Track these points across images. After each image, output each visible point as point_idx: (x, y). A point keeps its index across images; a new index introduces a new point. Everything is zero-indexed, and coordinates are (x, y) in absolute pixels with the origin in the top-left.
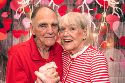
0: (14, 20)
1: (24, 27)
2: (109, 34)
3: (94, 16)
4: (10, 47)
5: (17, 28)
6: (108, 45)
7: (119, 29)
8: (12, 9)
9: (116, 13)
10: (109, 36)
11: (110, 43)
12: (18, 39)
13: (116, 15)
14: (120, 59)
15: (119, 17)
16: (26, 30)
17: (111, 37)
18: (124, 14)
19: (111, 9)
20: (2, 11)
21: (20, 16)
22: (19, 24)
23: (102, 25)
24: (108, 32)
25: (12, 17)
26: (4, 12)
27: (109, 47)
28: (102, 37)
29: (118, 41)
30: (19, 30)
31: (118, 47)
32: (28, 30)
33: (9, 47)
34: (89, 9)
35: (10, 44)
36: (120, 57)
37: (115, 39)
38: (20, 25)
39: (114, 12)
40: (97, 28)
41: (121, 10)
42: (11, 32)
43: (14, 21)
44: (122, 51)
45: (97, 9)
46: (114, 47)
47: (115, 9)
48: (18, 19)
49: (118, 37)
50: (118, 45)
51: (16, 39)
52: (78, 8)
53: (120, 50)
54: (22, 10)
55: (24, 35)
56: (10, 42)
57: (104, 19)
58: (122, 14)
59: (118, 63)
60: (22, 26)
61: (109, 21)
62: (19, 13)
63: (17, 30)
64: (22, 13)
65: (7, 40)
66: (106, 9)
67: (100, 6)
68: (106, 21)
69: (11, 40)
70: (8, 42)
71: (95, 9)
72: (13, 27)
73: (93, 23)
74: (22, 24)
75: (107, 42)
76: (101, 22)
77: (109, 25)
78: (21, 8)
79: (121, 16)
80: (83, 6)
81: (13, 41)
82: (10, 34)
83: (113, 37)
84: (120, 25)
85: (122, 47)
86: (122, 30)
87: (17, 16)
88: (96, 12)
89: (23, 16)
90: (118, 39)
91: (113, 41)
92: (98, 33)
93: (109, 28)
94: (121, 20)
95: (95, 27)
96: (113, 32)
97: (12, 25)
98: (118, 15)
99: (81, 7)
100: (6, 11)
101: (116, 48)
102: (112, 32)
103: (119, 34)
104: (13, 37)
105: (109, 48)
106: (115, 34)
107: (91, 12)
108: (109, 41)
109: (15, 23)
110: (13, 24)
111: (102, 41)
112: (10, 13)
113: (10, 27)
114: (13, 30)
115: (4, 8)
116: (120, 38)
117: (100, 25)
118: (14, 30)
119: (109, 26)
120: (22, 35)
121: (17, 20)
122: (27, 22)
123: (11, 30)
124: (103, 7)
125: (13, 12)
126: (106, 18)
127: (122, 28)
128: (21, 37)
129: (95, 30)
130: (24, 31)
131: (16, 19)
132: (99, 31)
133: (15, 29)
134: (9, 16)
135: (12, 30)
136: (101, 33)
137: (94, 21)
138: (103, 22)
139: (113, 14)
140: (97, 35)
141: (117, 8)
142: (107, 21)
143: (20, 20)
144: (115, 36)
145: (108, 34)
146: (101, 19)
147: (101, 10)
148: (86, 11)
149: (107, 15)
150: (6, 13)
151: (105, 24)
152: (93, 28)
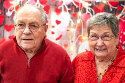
4: (2, 39)
5: (8, 23)
6: (84, 38)
8: (5, 8)
9: (89, 12)
12: (9, 32)
13: (89, 14)
21: (11, 14)
23: (78, 21)
24: (84, 28)
25: (5, 14)
27: (84, 40)
28: (78, 32)
30: (10, 25)
34: (68, 9)
35: (2, 36)
38: (11, 21)
40: (74, 24)
41: (93, 11)
45: (74, 9)
47: (88, 10)
51: (7, 32)
52: (59, 7)
54: (13, 9)
57: (79, 17)
58: (94, 14)
62: (11, 11)
63: (8, 25)
64: (13, 11)
66: (81, 9)
67: (76, 6)
68: (81, 19)
71: (72, 9)
72: (5, 22)
73: (71, 20)
74: (13, 20)
75: (82, 36)
76: (77, 19)
78: (12, 7)
80: (62, 6)
82: (2, 28)
87: (9, 14)
88: (73, 11)
93: (84, 24)
95: (72, 23)
98: (91, 14)
99: (61, 8)
104: (5, 31)
107: (69, 11)
108: (84, 35)
109: (7, 19)
110: (5, 20)
111: (79, 35)
112: (3, 11)
113: (3, 23)
117: (76, 21)
118: (6, 25)
120: (12, 29)
124: (78, 8)
125: (6, 10)
126: (81, 16)
128: (11, 31)
129: (72, 26)
131: (7, 16)
132: (76, 27)
135: (4, 25)
136: (78, 28)
137: (72, 18)
138: (79, 19)
139: (86, 13)
140: (75, 30)
141: (90, 8)
146: (77, 17)
147: (77, 10)
148: (65, 10)
149: (82, 13)
151: (80, 21)
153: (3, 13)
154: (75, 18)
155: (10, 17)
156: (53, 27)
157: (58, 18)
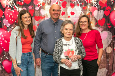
1: (41, 14)
3: (82, 8)
5: (37, 15)
7: (97, 15)
8: (35, 4)
10: (92, 19)
11: (92, 23)
13: (96, 7)
15: (97, 8)
16: (42, 16)
18: (100, 6)
19: (92, 3)
20: (29, 5)
21: (39, 8)
22: (38, 12)
24: (91, 17)
26: (30, 5)
29: (97, 22)
31: (97, 26)
32: (43, 16)
34: (79, 4)
37: (95, 21)
39: (94, 5)
41: (98, 4)
42: (34, 17)
45: (84, 3)
46: (95, 26)
47: (95, 3)
48: (38, 10)
49: (97, 20)
51: (37, 21)
52: (73, 3)
53: (98, 28)
54: (40, 5)
55: (41, 19)
58: (99, 6)
61: (92, 11)
62: (38, 6)
64: (40, 6)
66: (89, 4)
67: (85, 2)
68: (89, 11)
71: (83, 4)
73: (82, 12)
74: (40, 12)
78: (40, 3)
79: (98, 7)
80: (76, 2)
81: (35, 23)
83: (94, 20)
84: (98, 12)
85: (99, 26)
86: (99, 15)
87: (37, 8)
88: (84, 5)
89: (41, 8)
91: (94, 23)
93: (91, 14)
94: (98, 10)
96: (94, 17)
97: (34, 13)
100: (31, 5)
103: (98, 18)
104: (35, 20)
106: (95, 18)
107: (81, 5)
109: (36, 12)
112: (33, 6)
113: (33, 15)
115: (30, 3)
117: (86, 12)
118: (36, 16)
120: (40, 19)
122: (43, 11)
124: (87, 3)
125: (35, 6)
127: (99, 14)
130: (41, 17)
131: (36, 10)
134: (33, 8)
138: (88, 11)
139: (93, 6)
141: (96, 3)
144: (95, 19)
146: (87, 9)
147: (86, 4)
148: (78, 5)
149: (90, 7)
150: (31, 6)
153: (34, 8)
154: (85, 10)
156: (69, 17)
157: (73, 10)
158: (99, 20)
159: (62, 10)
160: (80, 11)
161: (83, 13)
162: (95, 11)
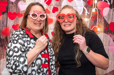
0: (10, 2)
1: (19, 10)
2: (100, 19)
3: (86, 2)
4: (5, 28)
5: (13, 10)
7: (109, 15)
10: (99, 21)
11: (100, 28)
12: (13, 20)
14: (109, 43)
15: (109, 4)
16: (21, 13)
17: (102, 23)
22: (14, 6)
27: (99, 31)
28: (93, 22)
29: (107, 26)
30: (14, 13)
31: (108, 32)
32: (23, 13)
33: (3, 28)
35: (5, 25)
36: (109, 41)
37: (104, 24)
38: (15, 8)
40: (89, 13)
42: (6, 13)
43: (10, 4)
44: (110, 36)
46: (104, 32)
49: (107, 23)
50: (107, 30)
51: (11, 21)
53: (109, 35)
55: (19, 17)
56: (5, 23)
57: (95, 5)
58: (112, 1)
59: (107, 48)
60: (17, 8)
61: (100, 7)
63: (12, 12)
65: (2, 21)
68: (96, 7)
69: (6, 21)
70: (3, 23)
72: (9, 9)
73: (85, 8)
74: (18, 6)
75: (97, 27)
76: (92, 7)
77: (100, 10)
81: (8, 23)
82: (5, 16)
83: (103, 22)
84: (110, 11)
85: (111, 32)
86: (111, 16)
90: (108, 24)
91: (103, 27)
92: (90, 18)
93: (99, 13)
94: (111, 7)
96: (104, 18)
98: (108, 1)
101: (106, 33)
102: (102, 17)
103: (109, 20)
104: (8, 18)
105: (99, 33)
106: (105, 20)
108: (99, 26)
109: (10, 5)
110: (9, 6)
111: (93, 26)
113: (6, 9)
114: (8, 12)
116: (109, 24)
117: (92, 10)
119: (100, 12)
120: (17, 17)
121: (13, 3)
122: (22, 5)
123: (6, 11)
126: (97, 4)
127: (111, 14)
128: (15, 19)
129: (86, 15)
130: (19, 13)
131: (11, 2)
132: (90, 16)
133: (10, 11)
136: (92, 18)
137: (86, 6)
138: (94, 7)
140: (89, 20)
142: (98, 6)
143: (15, 3)
144: (105, 21)
145: (98, 19)
146: (93, 5)
149: (98, 1)
151: (96, 9)
152: (85, 13)
154: (90, 6)
155: (14, 3)
158: (111, 23)
159: (54, 4)
160: (82, 7)
161: (86, 10)
162: (105, 9)
